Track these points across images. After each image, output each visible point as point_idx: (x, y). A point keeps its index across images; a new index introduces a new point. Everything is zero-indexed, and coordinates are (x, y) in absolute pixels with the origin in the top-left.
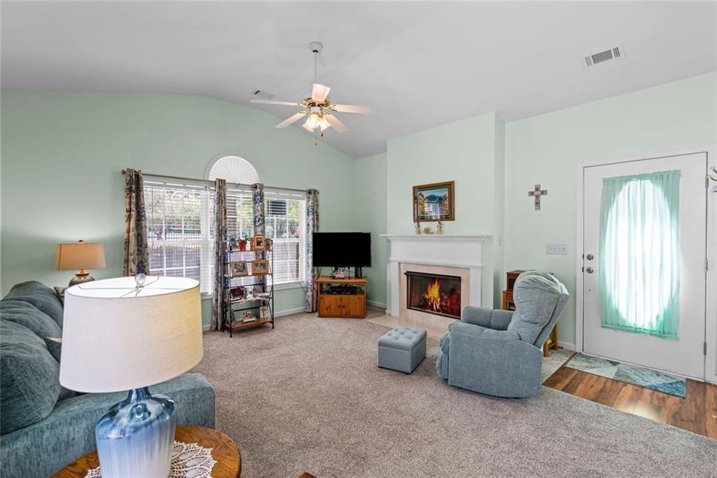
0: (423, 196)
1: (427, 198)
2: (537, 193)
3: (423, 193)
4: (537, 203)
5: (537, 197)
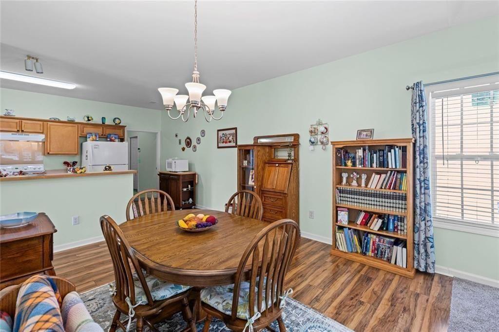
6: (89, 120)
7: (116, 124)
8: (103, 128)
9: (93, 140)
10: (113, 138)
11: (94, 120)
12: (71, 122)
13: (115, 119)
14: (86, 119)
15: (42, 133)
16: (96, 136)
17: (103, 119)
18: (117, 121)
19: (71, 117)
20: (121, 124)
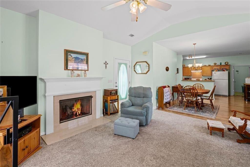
0: (71, 56)
1: (74, 58)
2: (106, 64)
3: (72, 54)
4: (106, 67)
5: (106, 65)
6: (215, 64)
7: (226, 64)
8: (220, 67)
9: (216, 71)
10: (224, 70)
11: (217, 64)
12: (209, 66)
13: (226, 62)
14: (214, 64)
15: (201, 70)
16: (217, 69)
17: (221, 63)
18: (227, 63)
19: (210, 64)
20: (228, 64)
